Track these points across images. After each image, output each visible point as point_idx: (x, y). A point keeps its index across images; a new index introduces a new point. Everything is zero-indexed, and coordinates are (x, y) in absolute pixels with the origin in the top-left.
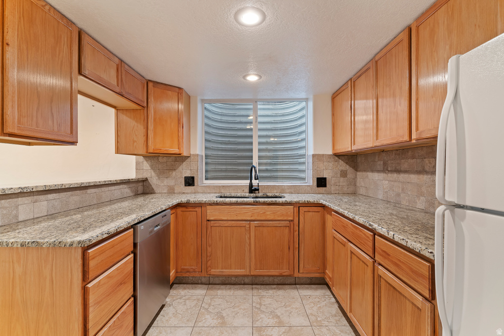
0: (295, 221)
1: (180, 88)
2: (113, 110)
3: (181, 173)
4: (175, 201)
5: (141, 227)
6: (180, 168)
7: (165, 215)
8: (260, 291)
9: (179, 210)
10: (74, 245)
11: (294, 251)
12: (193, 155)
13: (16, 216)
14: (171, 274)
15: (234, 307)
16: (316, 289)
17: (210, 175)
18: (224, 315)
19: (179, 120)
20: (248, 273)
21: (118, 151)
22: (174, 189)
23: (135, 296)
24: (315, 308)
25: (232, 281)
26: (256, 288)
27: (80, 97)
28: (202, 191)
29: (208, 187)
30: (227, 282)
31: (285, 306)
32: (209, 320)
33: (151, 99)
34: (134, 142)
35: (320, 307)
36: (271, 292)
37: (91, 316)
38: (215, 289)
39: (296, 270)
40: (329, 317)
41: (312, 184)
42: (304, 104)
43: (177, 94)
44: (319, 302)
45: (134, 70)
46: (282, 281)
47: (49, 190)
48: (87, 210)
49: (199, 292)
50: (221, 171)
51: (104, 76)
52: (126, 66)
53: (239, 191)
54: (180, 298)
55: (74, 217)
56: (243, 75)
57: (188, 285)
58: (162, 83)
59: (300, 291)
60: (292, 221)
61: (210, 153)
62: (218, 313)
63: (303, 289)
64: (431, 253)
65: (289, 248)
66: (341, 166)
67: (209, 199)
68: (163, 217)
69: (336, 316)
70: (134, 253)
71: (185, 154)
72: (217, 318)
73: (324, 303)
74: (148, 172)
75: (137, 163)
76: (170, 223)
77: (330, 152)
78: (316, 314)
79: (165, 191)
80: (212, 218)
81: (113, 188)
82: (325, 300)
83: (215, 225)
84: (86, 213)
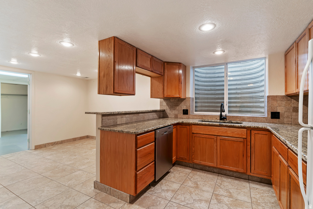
0: (248, 139)
1: (180, 63)
2: (150, 78)
3: (181, 107)
4: (176, 121)
5: (158, 131)
6: (181, 105)
7: (170, 128)
8: (223, 178)
9: (178, 127)
10: (133, 133)
11: (247, 158)
12: (187, 98)
13: (117, 122)
14: (173, 159)
15: (205, 182)
16: (264, 186)
17: (198, 109)
18: (199, 183)
19: (179, 79)
20: (215, 166)
21: (152, 97)
22: (177, 116)
23: (155, 161)
24: (258, 196)
25: (207, 169)
26: (220, 176)
27: (136, 74)
28: (192, 118)
29: (196, 115)
30: (203, 169)
31: (237, 189)
32: (190, 184)
33: (166, 71)
34: (158, 92)
35: (263, 196)
36: (230, 180)
37: (138, 162)
38: (196, 171)
39: (249, 170)
40: (267, 203)
41: (267, 116)
42: (263, 61)
43: (178, 66)
44: (263, 193)
45: (158, 59)
46: (239, 176)
47: (126, 113)
48: (139, 123)
49: (188, 171)
50: (206, 107)
51: (145, 65)
52: (154, 58)
53: (214, 119)
54: (178, 171)
55: (134, 124)
56: (213, 52)
57: (182, 166)
58: (171, 62)
59: (251, 184)
60: (245, 138)
61: (197, 96)
62: (195, 182)
63: (253, 183)
64: (305, 157)
65: (243, 155)
66: (293, 104)
67: (194, 122)
68: (169, 128)
69: (273, 203)
70: (155, 142)
71: (182, 97)
72: (194, 184)
73: (267, 195)
74: (165, 107)
75: (161, 102)
76: (172, 132)
77: (283, 94)
78: (258, 198)
79: (173, 117)
80: (195, 132)
81: (149, 114)
82: (268, 193)
83: (197, 136)
84: (138, 123)
